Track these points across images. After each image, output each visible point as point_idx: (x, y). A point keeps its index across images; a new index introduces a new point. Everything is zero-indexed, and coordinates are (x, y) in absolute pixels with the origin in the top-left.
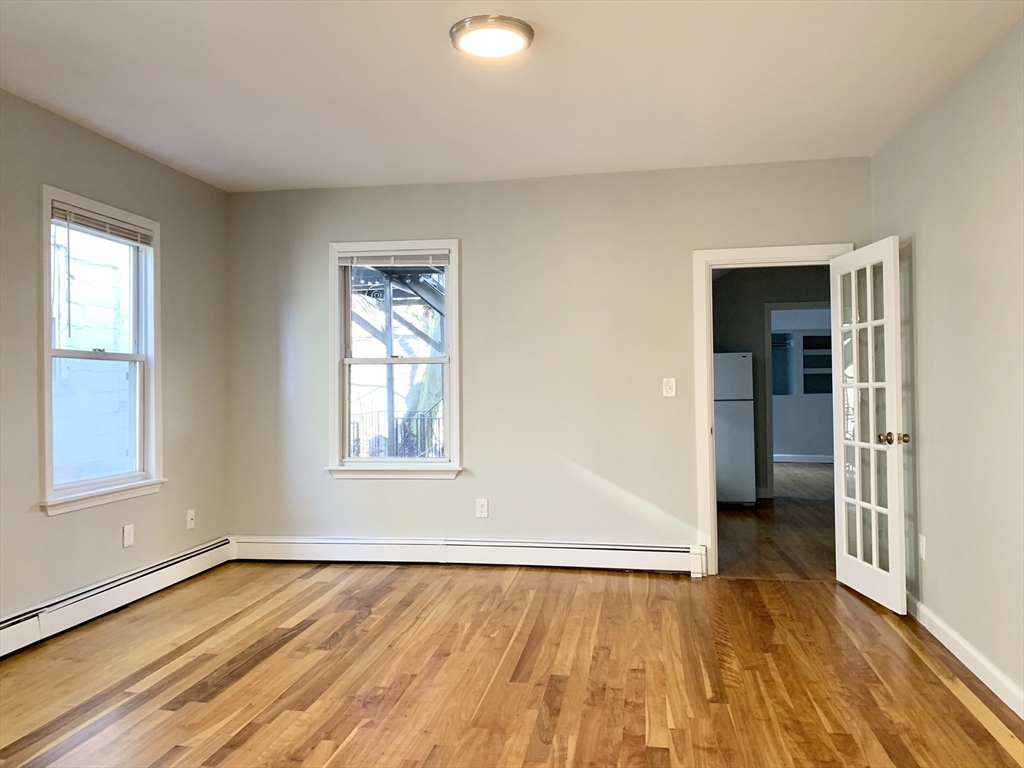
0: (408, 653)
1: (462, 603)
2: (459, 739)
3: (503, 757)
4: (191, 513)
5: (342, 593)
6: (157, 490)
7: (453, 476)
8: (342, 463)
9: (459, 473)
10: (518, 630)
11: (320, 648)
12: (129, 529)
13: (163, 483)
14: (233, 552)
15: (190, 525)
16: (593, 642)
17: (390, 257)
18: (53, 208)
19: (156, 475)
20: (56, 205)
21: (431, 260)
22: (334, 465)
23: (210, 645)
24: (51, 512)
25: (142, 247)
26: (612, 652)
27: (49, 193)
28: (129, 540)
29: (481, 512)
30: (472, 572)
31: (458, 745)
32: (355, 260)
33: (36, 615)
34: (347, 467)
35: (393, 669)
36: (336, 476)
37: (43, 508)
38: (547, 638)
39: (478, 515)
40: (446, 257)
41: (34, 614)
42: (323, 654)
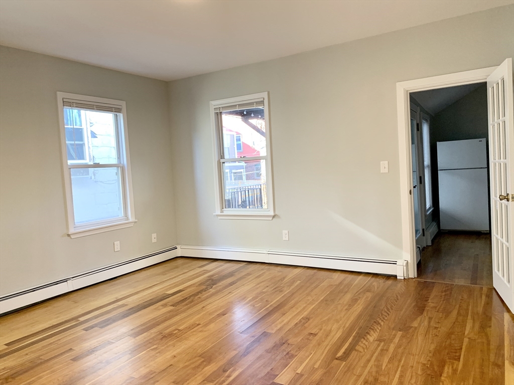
0: (208, 312)
1: (258, 286)
2: (185, 363)
3: (196, 376)
4: (154, 235)
5: (208, 277)
6: (132, 225)
7: (271, 219)
8: (222, 212)
9: (274, 217)
10: (272, 304)
11: (172, 305)
12: (117, 243)
13: (135, 222)
14: (179, 252)
15: (154, 240)
16: (305, 314)
17: (236, 105)
18: (63, 102)
19: (131, 219)
20: (65, 100)
21: (255, 105)
22: (218, 212)
23: (129, 299)
24: (73, 237)
25: (118, 114)
26: (310, 321)
27: (60, 95)
28: (117, 248)
29: (285, 238)
30: (279, 268)
31: (181, 365)
32: (221, 109)
33: (66, 281)
34: (225, 213)
35: (194, 319)
36: (219, 218)
37: (69, 235)
38: (282, 310)
39: (284, 239)
40: (262, 103)
41: (65, 281)
42: (172, 308)
